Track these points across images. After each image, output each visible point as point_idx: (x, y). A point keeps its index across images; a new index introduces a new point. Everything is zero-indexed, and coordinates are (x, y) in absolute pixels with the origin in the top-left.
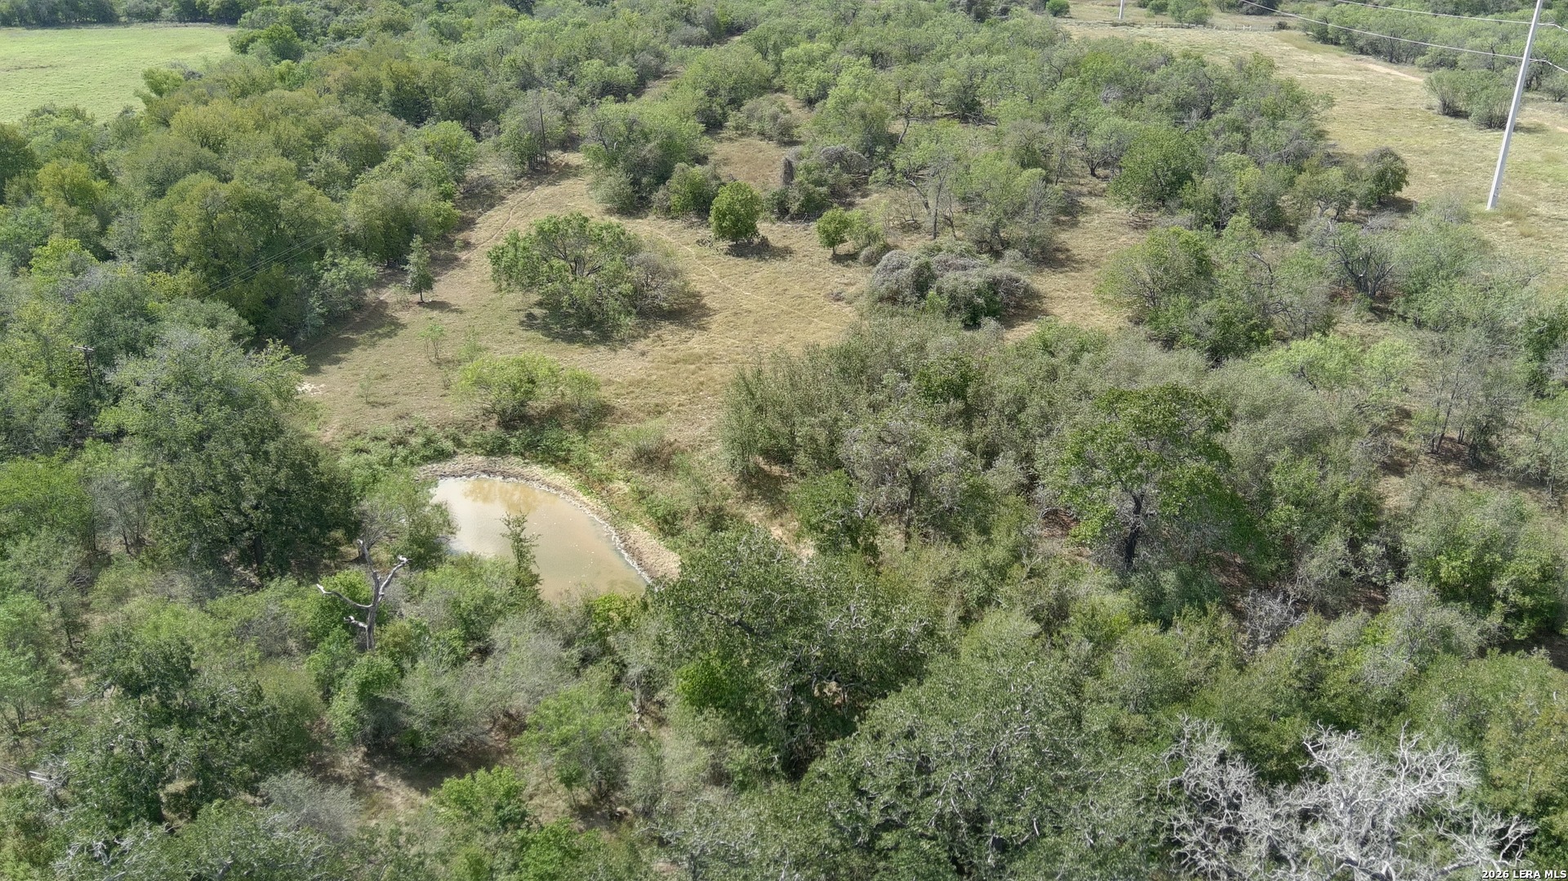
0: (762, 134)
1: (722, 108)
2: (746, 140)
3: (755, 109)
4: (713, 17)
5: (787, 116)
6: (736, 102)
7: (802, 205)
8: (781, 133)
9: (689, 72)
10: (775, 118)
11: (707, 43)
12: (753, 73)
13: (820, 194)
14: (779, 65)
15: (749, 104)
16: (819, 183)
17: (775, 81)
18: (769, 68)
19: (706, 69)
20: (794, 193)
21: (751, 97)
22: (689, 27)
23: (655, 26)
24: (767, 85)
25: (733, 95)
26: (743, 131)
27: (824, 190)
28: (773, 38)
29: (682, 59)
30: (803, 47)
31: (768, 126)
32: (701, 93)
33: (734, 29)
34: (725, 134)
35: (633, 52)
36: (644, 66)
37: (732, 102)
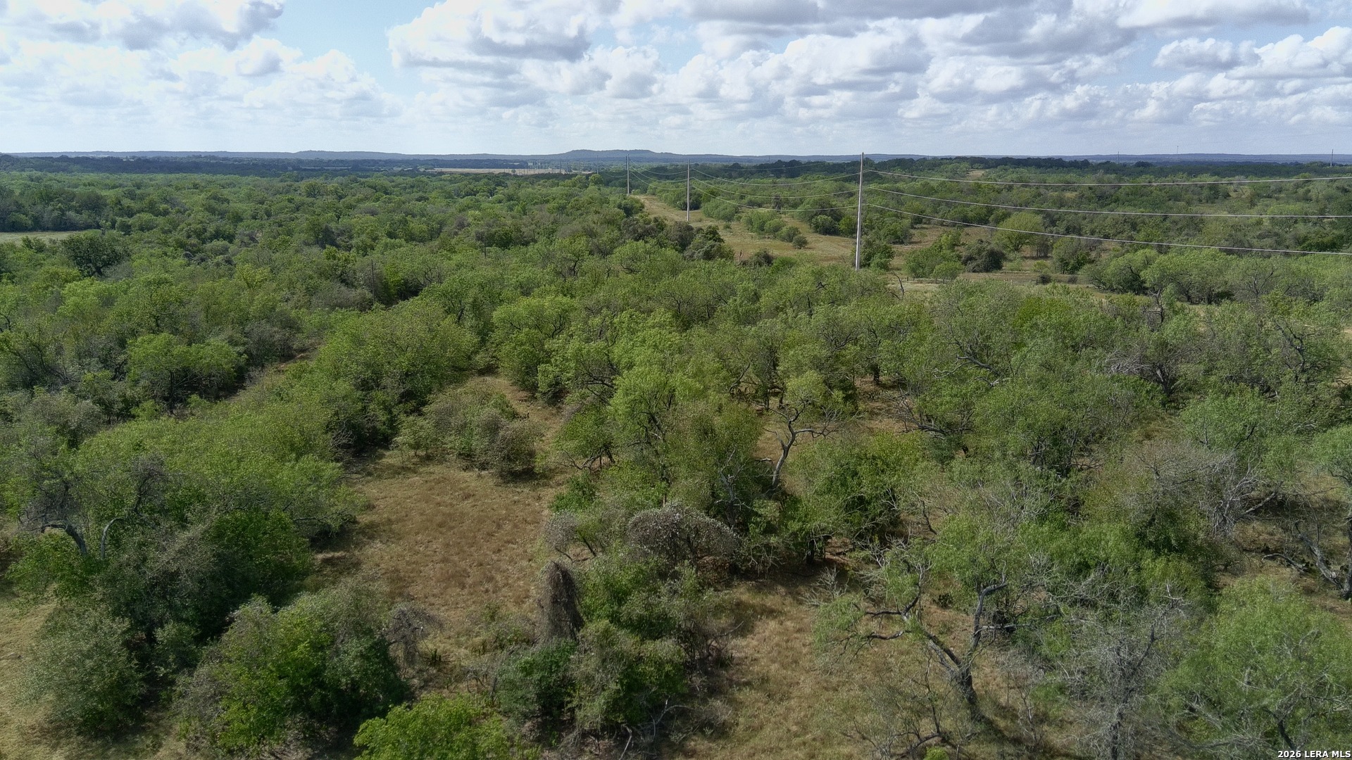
0: (468, 457)
1: (388, 409)
2: (437, 470)
3: (450, 412)
4: (379, 277)
5: (517, 424)
6: (414, 400)
7: (614, 706)
8: (508, 458)
9: (331, 348)
10: (492, 428)
11: (364, 307)
12: (444, 347)
13: (659, 664)
14: (484, 333)
15: (439, 402)
16: (651, 627)
17: (478, 357)
18: (468, 338)
19: (358, 341)
20: (585, 664)
21: (441, 389)
22: (343, 288)
23: (291, 284)
24: (463, 364)
25: (408, 386)
26: (429, 455)
27: (666, 648)
28: (473, 292)
29: (322, 328)
30: (522, 307)
31: (478, 443)
32: (343, 386)
33: (409, 290)
34: (391, 458)
35: (243, 321)
36: (261, 342)
37: (407, 396)
